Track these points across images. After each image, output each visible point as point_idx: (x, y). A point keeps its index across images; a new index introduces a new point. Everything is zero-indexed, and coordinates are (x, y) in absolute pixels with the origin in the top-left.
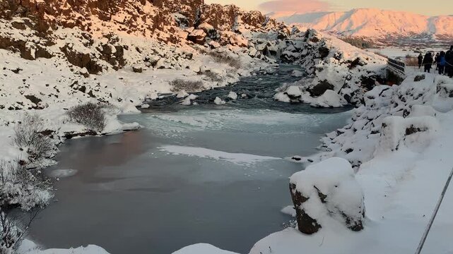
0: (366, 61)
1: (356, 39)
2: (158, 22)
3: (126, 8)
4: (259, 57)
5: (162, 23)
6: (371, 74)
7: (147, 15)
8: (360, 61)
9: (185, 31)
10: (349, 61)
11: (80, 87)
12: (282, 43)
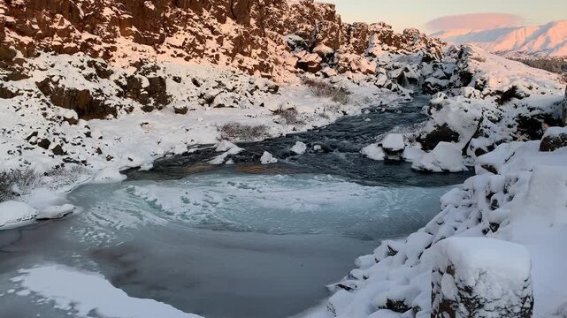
0: (528, 92)
1: (553, 60)
2: (241, 45)
3: (189, 27)
4: (389, 87)
5: (249, 47)
6: (534, 112)
7: (226, 36)
8: (518, 91)
9: (295, 56)
10: (498, 92)
11: (40, 141)
12: (427, 68)
